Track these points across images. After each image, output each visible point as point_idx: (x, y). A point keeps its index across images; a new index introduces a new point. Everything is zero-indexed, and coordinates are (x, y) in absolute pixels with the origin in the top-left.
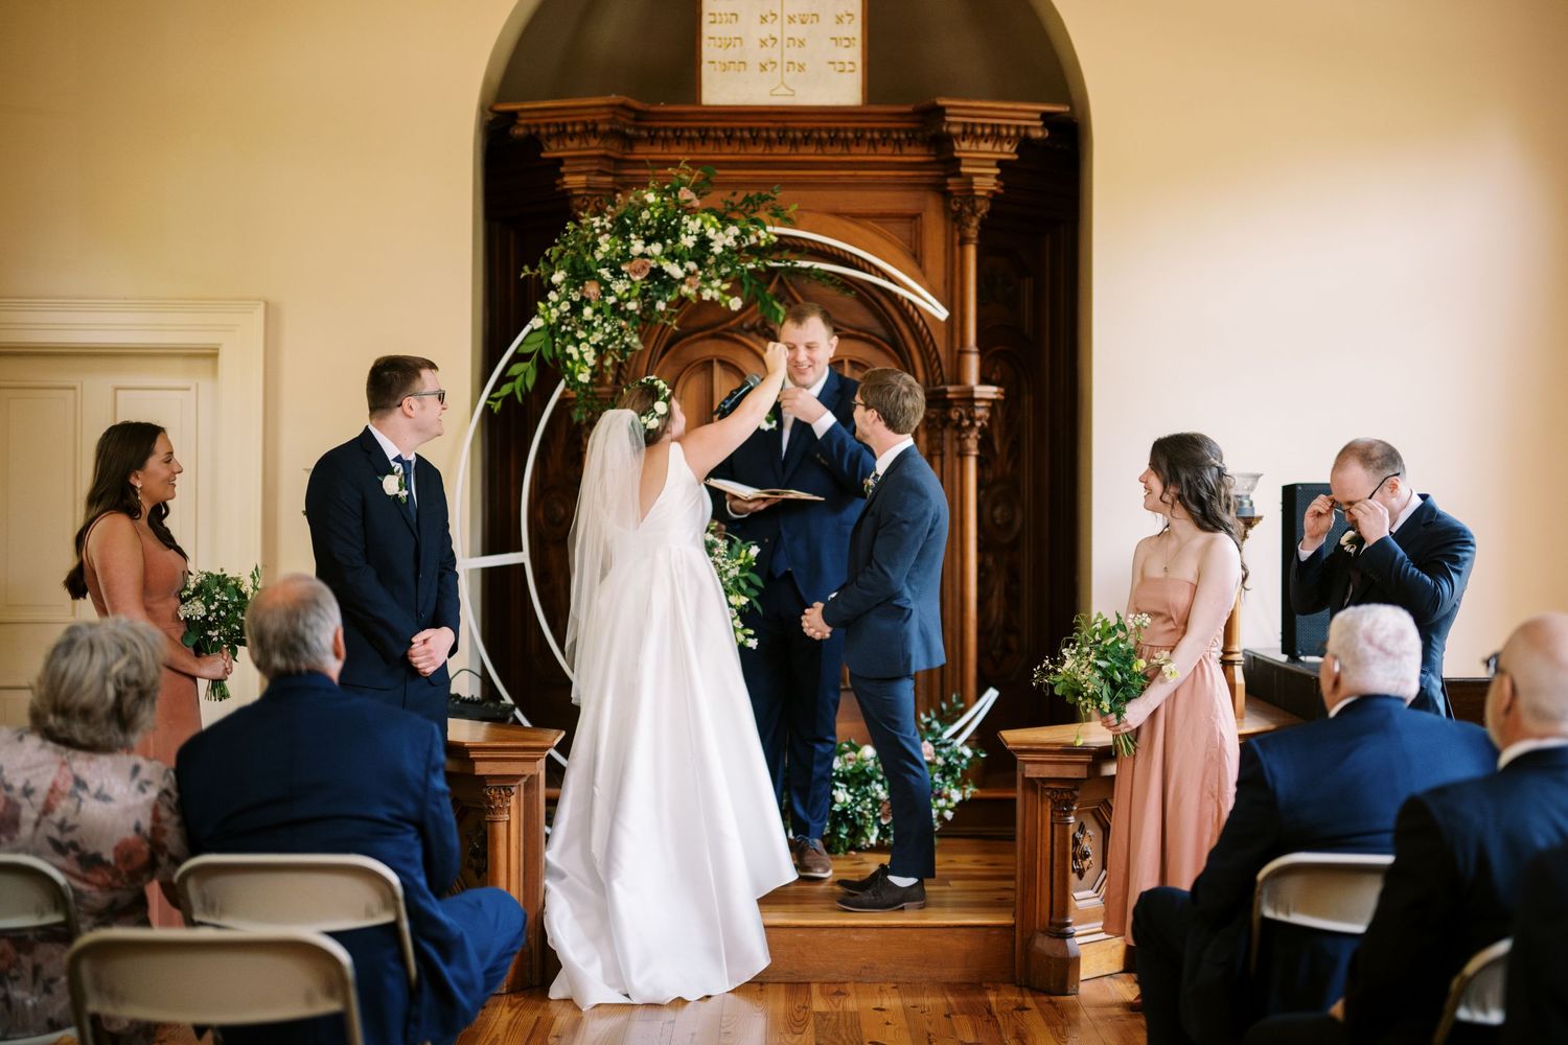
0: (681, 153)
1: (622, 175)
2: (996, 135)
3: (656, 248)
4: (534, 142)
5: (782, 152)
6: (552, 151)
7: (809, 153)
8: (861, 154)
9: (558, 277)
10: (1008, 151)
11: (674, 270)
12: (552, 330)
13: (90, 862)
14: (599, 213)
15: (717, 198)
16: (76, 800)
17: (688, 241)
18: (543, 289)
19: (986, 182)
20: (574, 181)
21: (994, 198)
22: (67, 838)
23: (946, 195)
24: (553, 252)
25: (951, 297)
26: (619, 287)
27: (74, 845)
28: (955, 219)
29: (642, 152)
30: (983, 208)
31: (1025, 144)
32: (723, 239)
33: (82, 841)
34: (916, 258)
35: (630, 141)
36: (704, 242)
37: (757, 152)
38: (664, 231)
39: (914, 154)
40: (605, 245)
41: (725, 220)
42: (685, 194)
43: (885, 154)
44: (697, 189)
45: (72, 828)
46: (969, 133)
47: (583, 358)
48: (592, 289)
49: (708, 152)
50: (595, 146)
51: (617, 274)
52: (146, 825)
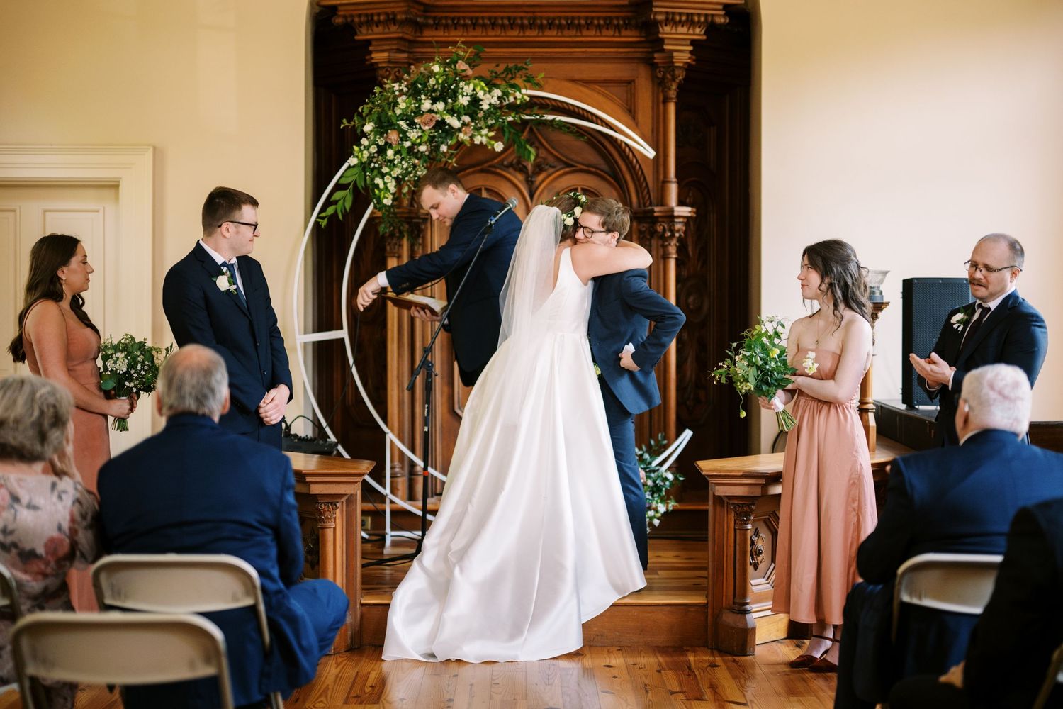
0: (458, 36)
1: (415, 52)
2: (690, 22)
3: (440, 106)
4: (350, 28)
5: (532, 35)
6: (363, 35)
7: (551, 35)
8: (590, 35)
9: (368, 128)
10: (698, 33)
11: (454, 122)
12: (363, 166)
13: (26, 557)
14: (398, 80)
15: (485, 69)
16: (13, 511)
17: (464, 101)
18: (357, 136)
19: (683, 56)
20: (379, 57)
21: (688, 68)
22: (9, 540)
23: (652, 65)
24: (364, 109)
25: (657, 141)
26: (413, 134)
27: (15, 545)
28: (660, 84)
29: (429, 35)
30: (681, 75)
31: (711, 28)
32: (489, 99)
33: (20, 541)
34: (631, 113)
35: (420, 27)
36: (475, 101)
37: (514, 34)
38: (446, 93)
39: (630, 36)
40: (403, 103)
41: (491, 85)
42: (462, 66)
43: (608, 36)
44: (471, 63)
45: (12, 532)
46: (670, 20)
47: (387, 186)
48: (393, 136)
49: (478, 35)
50: (394, 31)
51: (412, 125)
52: (66, 526)
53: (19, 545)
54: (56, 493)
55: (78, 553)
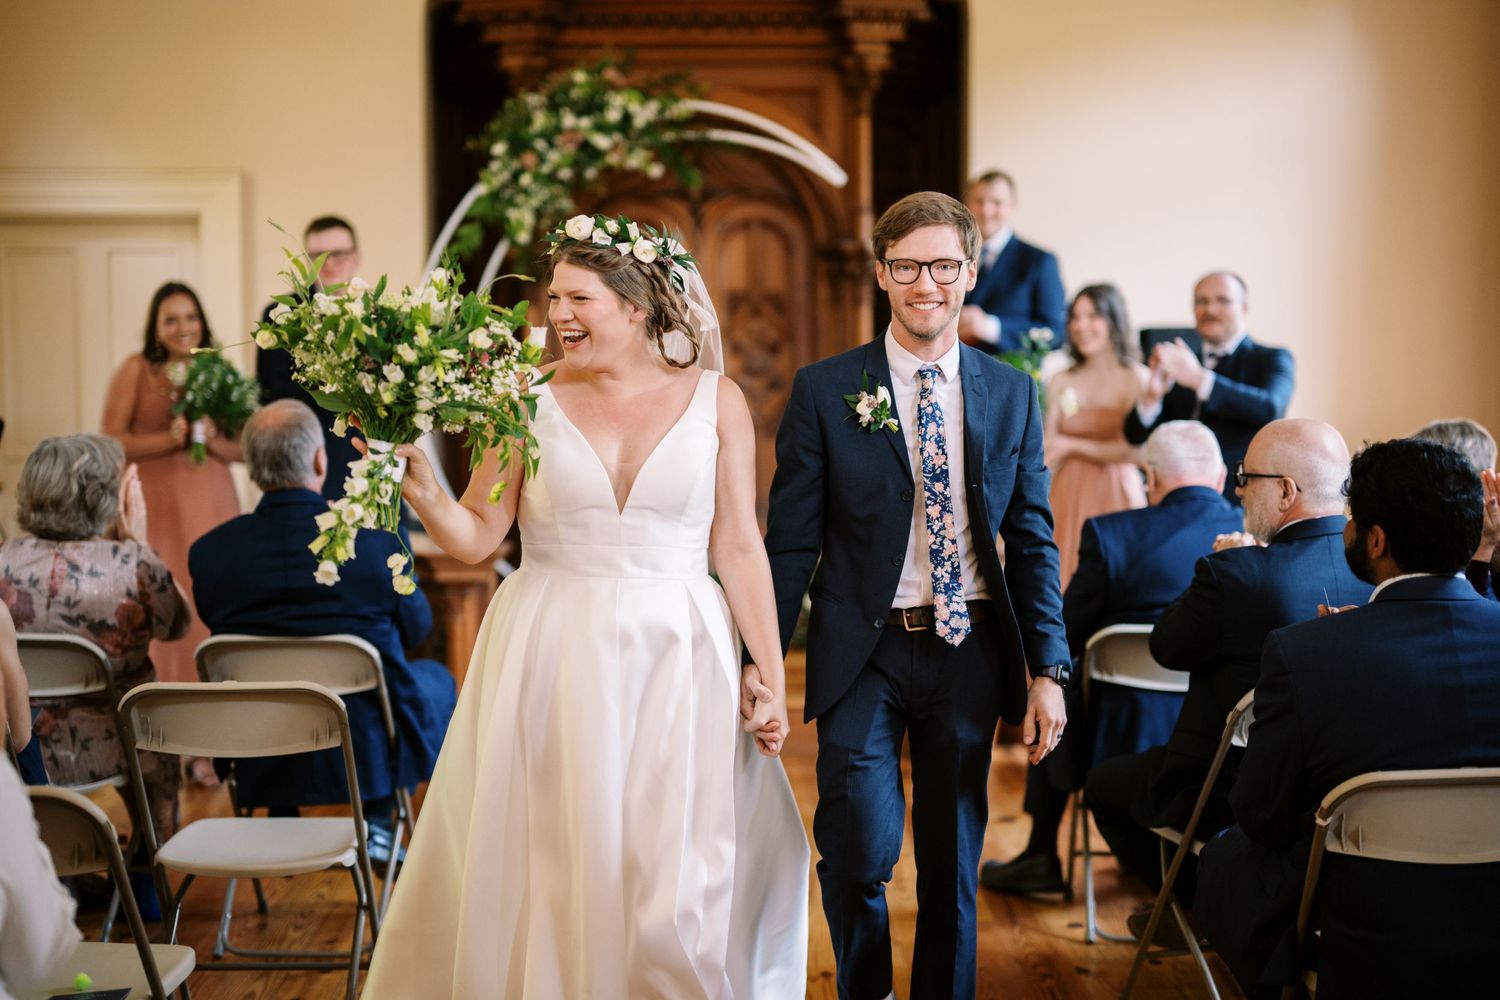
0: (606, 36)
1: (552, 58)
2: (886, 17)
3: (585, 122)
4: (475, 28)
5: (696, 35)
6: (493, 35)
7: (720, 35)
8: (766, 35)
9: (499, 148)
10: (896, 32)
11: (602, 142)
12: (494, 196)
13: (98, 629)
14: (534, 89)
15: (640, 76)
16: (73, 581)
17: (613, 116)
18: (485, 159)
19: (876, 57)
20: (512, 62)
21: (886, 75)
22: (74, 613)
23: (838, 68)
24: (494, 126)
25: (847, 162)
26: (554, 157)
27: (81, 618)
28: (851, 93)
29: (573, 35)
30: (875, 82)
31: (912, 25)
32: (644, 113)
33: (87, 612)
34: (815, 130)
35: (559, 25)
36: (627, 118)
37: (673, 35)
38: (591, 106)
39: (814, 35)
40: (540, 121)
41: (646, 95)
42: (611, 74)
43: (788, 35)
44: (623, 68)
45: (76, 604)
46: (863, 16)
47: (522, 218)
48: (529, 159)
49: (629, 35)
50: (529, 32)
51: (551, 145)
52: (135, 589)
53: (87, 617)
54: (119, 558)
55: (154, 620)
